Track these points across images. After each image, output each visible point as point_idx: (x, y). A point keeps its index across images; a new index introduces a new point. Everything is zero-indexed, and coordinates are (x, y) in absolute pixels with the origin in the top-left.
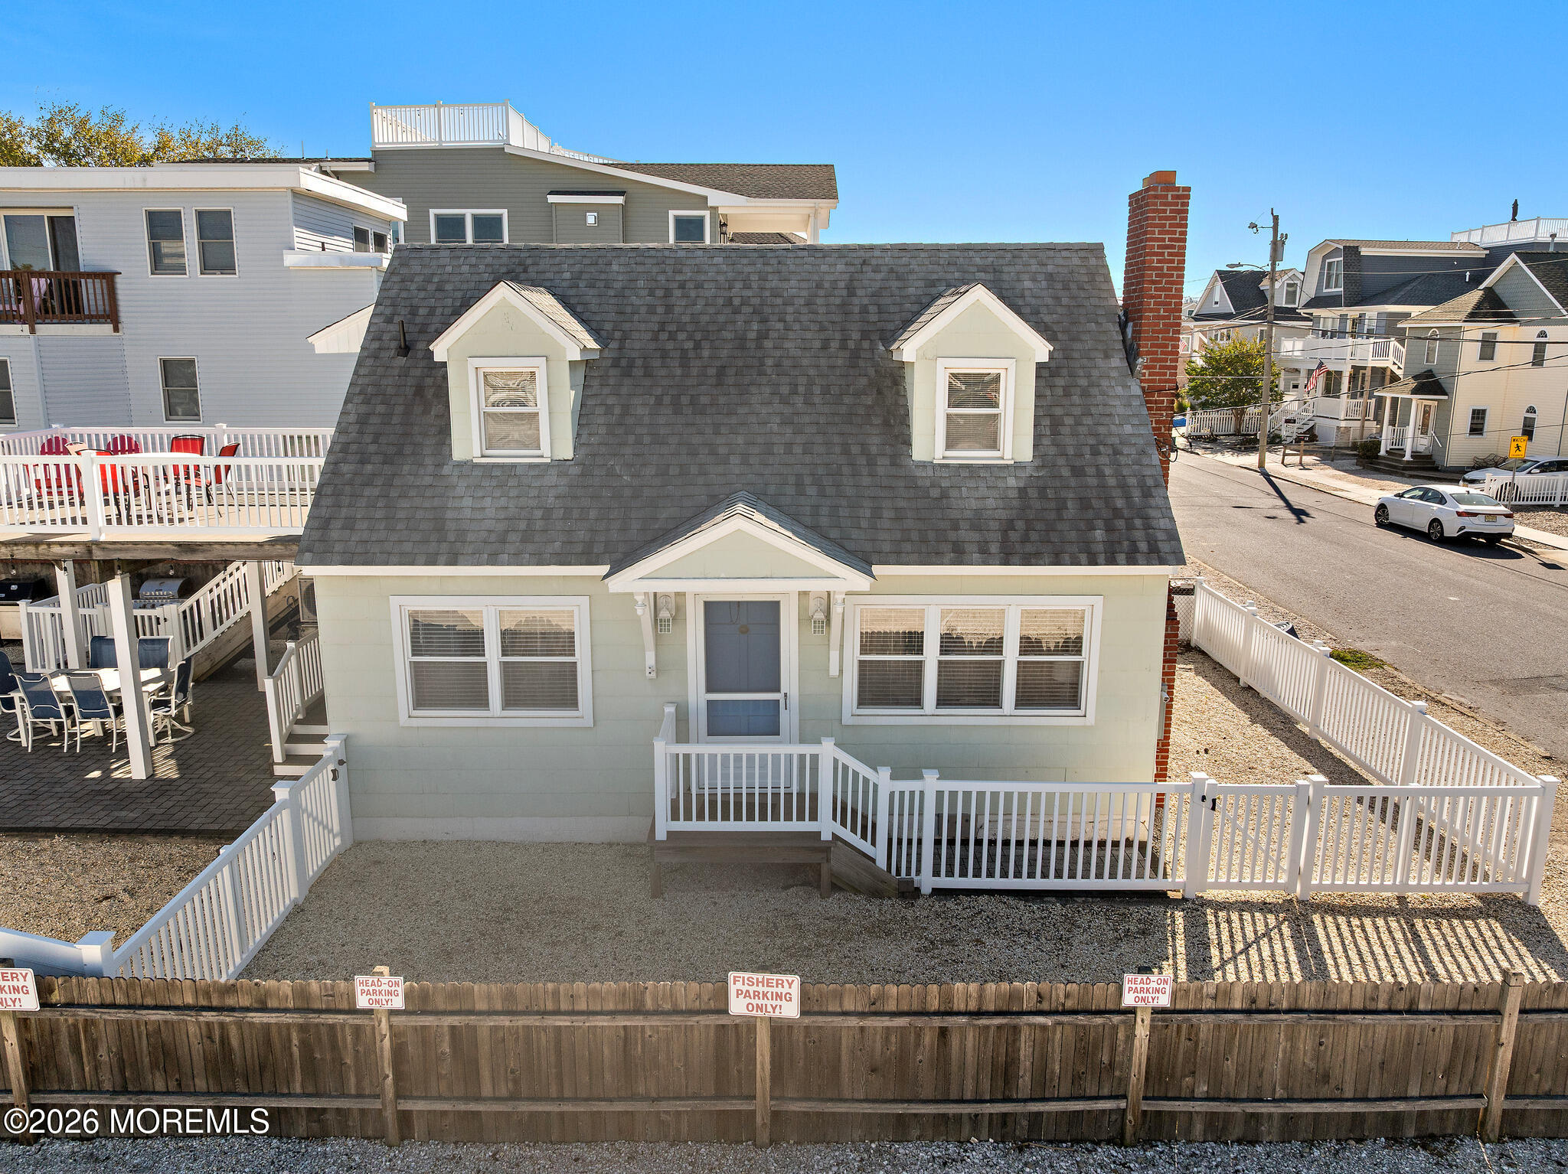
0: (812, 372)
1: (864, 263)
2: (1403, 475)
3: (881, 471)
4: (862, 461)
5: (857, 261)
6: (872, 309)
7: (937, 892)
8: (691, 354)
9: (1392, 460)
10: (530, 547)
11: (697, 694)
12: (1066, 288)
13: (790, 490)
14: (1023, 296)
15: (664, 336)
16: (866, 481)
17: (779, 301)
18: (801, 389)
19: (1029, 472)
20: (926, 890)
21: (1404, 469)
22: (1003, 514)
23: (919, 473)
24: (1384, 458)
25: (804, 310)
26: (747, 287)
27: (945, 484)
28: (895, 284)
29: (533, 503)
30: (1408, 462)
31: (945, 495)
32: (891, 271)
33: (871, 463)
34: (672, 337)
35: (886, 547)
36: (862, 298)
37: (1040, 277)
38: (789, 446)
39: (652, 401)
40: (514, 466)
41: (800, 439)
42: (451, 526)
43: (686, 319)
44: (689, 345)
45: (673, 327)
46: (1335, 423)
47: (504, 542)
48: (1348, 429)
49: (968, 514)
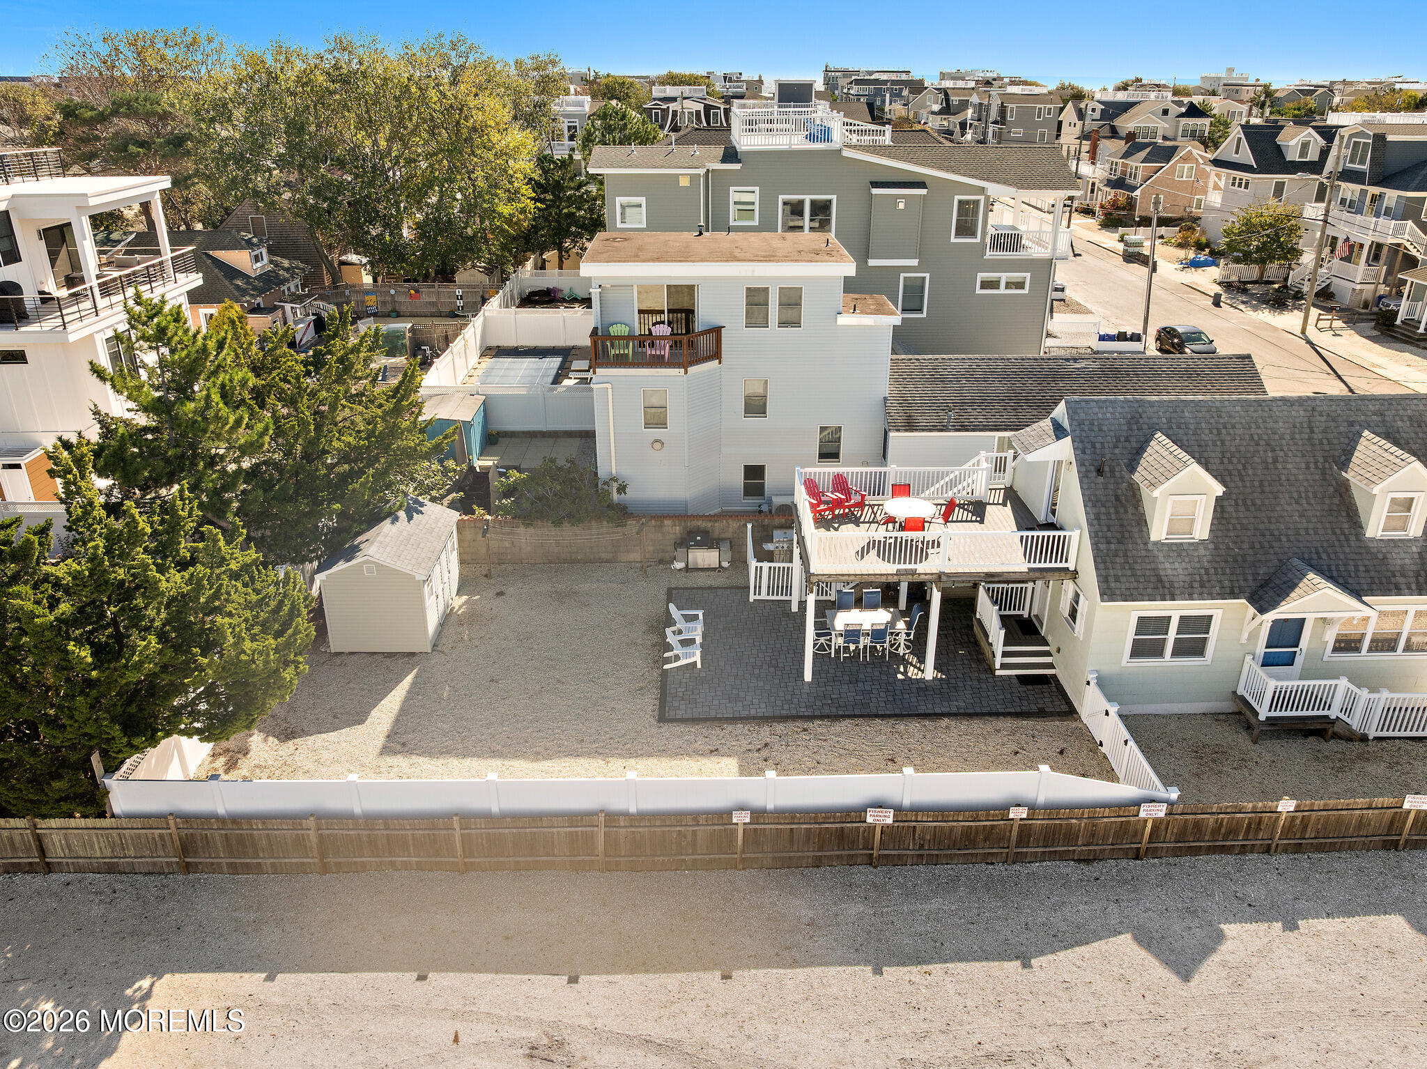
0: (1306, 484)
1: (1313, 409)
2: (1418, 346)
3: (1353, 544)
4: (1342, 538)
5: (1310, 408)
6: (1325, 441)
7: (1375, 738)
8: (1243, 473)
9: (1406, 330)
10: (1206, 590)
11: (1261, 649)
12: (1420, 426)
13: (1315, 556)
14: (1399, 432)
15: (1226, 461)
16: (1347, 550)
17: (1277, 437)
18: (1303, 495)
19: (1421, 543)
20: (1371, 737)
21: (1418, 340)
22: (1414, 568)
23: (1371, 545)
24: (1398, 327)
25: (1291, 442)
26: (1258, 427)
27: (1384, 551)
28: (1332, 424)
29: (1198, 565)
30: (1421, 334)
31: (1385, 558)
32: (1328, 415)
33: (1347, 540)
34: (1230, 462)
35: (1365, 587)
36: (1318, 436)
37: (1405, 419)
38: (1307, 529)
39: (1233, 503)
40: (1181, 544)
41: (1311, 526)
42: (1165, 579)
43: (1233, 449)
44: (1240, 467)
45: (1228, 455)
46: (1352, 285)
47: (1192, 587)
48: (1361, 291)
49: (1398, 568)
